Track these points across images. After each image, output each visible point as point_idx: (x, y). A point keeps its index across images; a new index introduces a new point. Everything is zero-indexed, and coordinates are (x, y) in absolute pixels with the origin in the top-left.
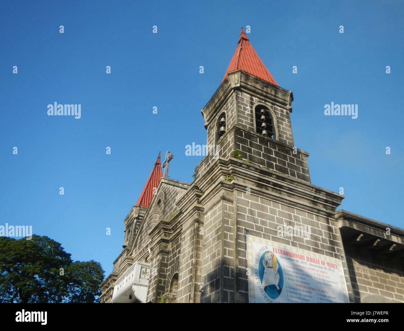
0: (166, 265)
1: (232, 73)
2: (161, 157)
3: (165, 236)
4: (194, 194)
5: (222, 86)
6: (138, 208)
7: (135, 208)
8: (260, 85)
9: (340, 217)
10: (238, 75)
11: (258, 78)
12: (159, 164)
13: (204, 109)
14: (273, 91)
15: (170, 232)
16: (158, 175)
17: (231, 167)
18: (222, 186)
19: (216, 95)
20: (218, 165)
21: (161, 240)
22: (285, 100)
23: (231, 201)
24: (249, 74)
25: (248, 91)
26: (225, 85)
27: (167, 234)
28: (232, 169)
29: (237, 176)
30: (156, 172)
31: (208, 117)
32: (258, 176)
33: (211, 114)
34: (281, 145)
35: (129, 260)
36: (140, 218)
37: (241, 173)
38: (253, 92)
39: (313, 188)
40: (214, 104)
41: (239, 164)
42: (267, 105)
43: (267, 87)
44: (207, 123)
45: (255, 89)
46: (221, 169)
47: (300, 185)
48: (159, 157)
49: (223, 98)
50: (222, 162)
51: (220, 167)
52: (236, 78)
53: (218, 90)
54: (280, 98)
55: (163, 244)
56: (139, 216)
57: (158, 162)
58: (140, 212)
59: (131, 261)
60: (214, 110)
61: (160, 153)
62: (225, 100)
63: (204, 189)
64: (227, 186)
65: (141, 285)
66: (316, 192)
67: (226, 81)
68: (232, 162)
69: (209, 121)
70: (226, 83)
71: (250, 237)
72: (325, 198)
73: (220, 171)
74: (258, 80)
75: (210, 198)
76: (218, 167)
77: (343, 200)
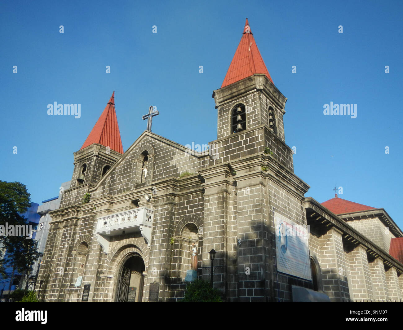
0: (174, 214)
1: (258, 75)
2: (114, 97)
3: (173, 190)
4: (224, 170)
5: (244, 81)
6: (99, 147)
7: (96, 146)
8: (272, 90)
9: (308, 201)
10: (262, 78)
11: (272, 84)
12: (113, 104)
13: (218, 90)
14: (278, 96)
15: (177, 188)
16: (112, 115)
17: (267, 162)
18: (261, 174)
19: (236, 85)
20: (259, 158)
21: (172, 194)
22: (282, 104)
23: (264, 186)
24: (268, 80)
25: (265, 94)
26: (248, 82)
27: (175, 189)
28: (268, 163)
29: (269, 168)
30: (111, 113)
31: (222, 100)
32: (278, 169)
33: (225, 98)
34: (283, 144)
35: (110, 199)
36: (99, 156)
37: (271, 166)
38: (268, 95)
39: (299, 180)
40: (230, 92)
41: (272, 160)
42: (273, 106)
43: (275, 92)
44: (218, 104)
45: (269, 92)
46: (261, 161)
47: (294, 177)
48: (113, 97)
49: (243, 91)
50: (263, 156)
51: (260, 160)
52: (261, 81)
53: (238, 82)
54: (280, 103)
55: (172, 197)
56: (99, 154)
57: (112, 102)
58: (100, 150)
59: (111, 199)
60: (230, 96)
61: (114, 93)
62: (245, 94)
63: (237, 169)
64: (264, 174)
65: (147, 226)
66: (300, 183)
67: (250, 79)
68: (269, 158)
69: (222, 103)
70: (250, 81)
71: (276, 213)
72: (302, 187)
73: (260, 163)
74: (272, 85)
75: (245, 179)
76: (258, 159)
77: (309, 189)
